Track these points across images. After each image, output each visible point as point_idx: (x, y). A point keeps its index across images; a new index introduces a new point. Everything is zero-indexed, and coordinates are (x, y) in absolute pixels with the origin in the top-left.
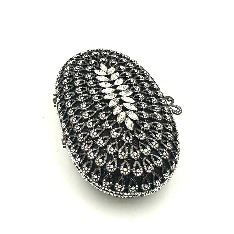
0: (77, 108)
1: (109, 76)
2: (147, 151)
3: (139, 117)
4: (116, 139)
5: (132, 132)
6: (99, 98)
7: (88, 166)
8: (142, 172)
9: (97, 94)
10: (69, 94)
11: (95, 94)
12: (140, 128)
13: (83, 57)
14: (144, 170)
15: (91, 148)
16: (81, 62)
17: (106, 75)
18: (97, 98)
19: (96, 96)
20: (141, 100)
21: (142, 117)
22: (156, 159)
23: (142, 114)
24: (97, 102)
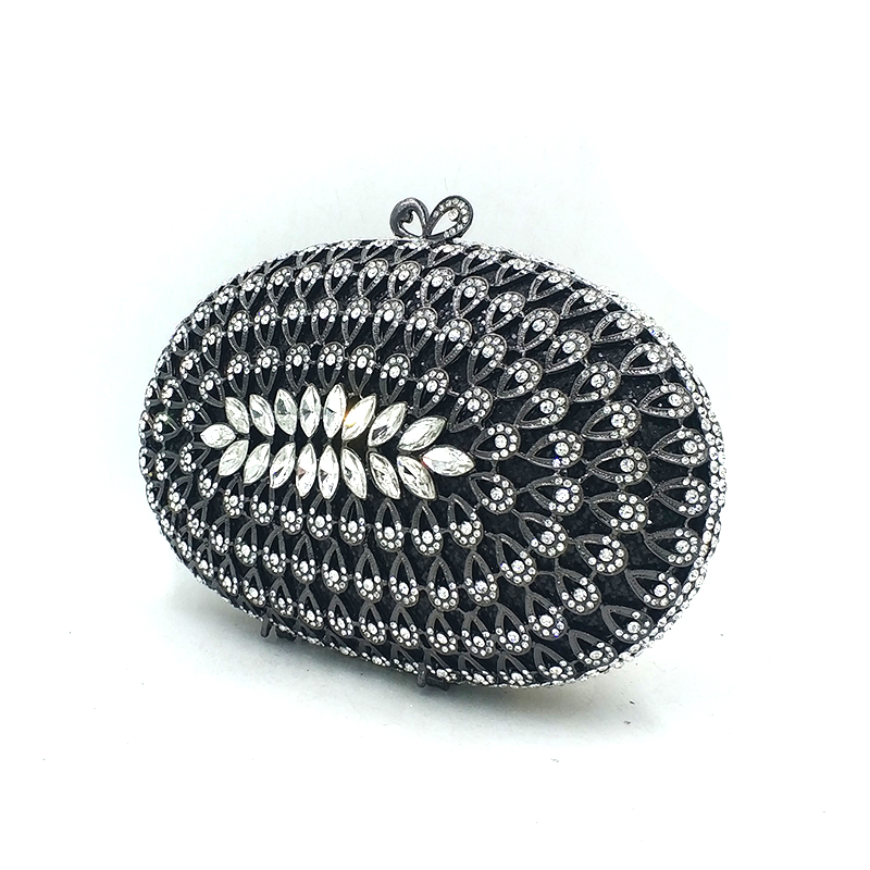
0: (335, 601)
1: (255, 438)
2: (567, 448)
3: (436, 411)
4: (489, 535)
5: (481, 465)
6: (321, 511)
7: (549, 663)
8: (633, 499)
9: (306, 511)
10: (277, 598)
11: (305, 520)
12: (475, 430)
13: (160, 477)
14: (630, 490)
15: (492, 631)
16: (175, 497)
17: (247, 442)
18: (320, 521)
19: (311, 520)
20: (374, 369)
21: (436, 399)
22: (606, 424)
23: (427, 396)
24: (336, 528)
